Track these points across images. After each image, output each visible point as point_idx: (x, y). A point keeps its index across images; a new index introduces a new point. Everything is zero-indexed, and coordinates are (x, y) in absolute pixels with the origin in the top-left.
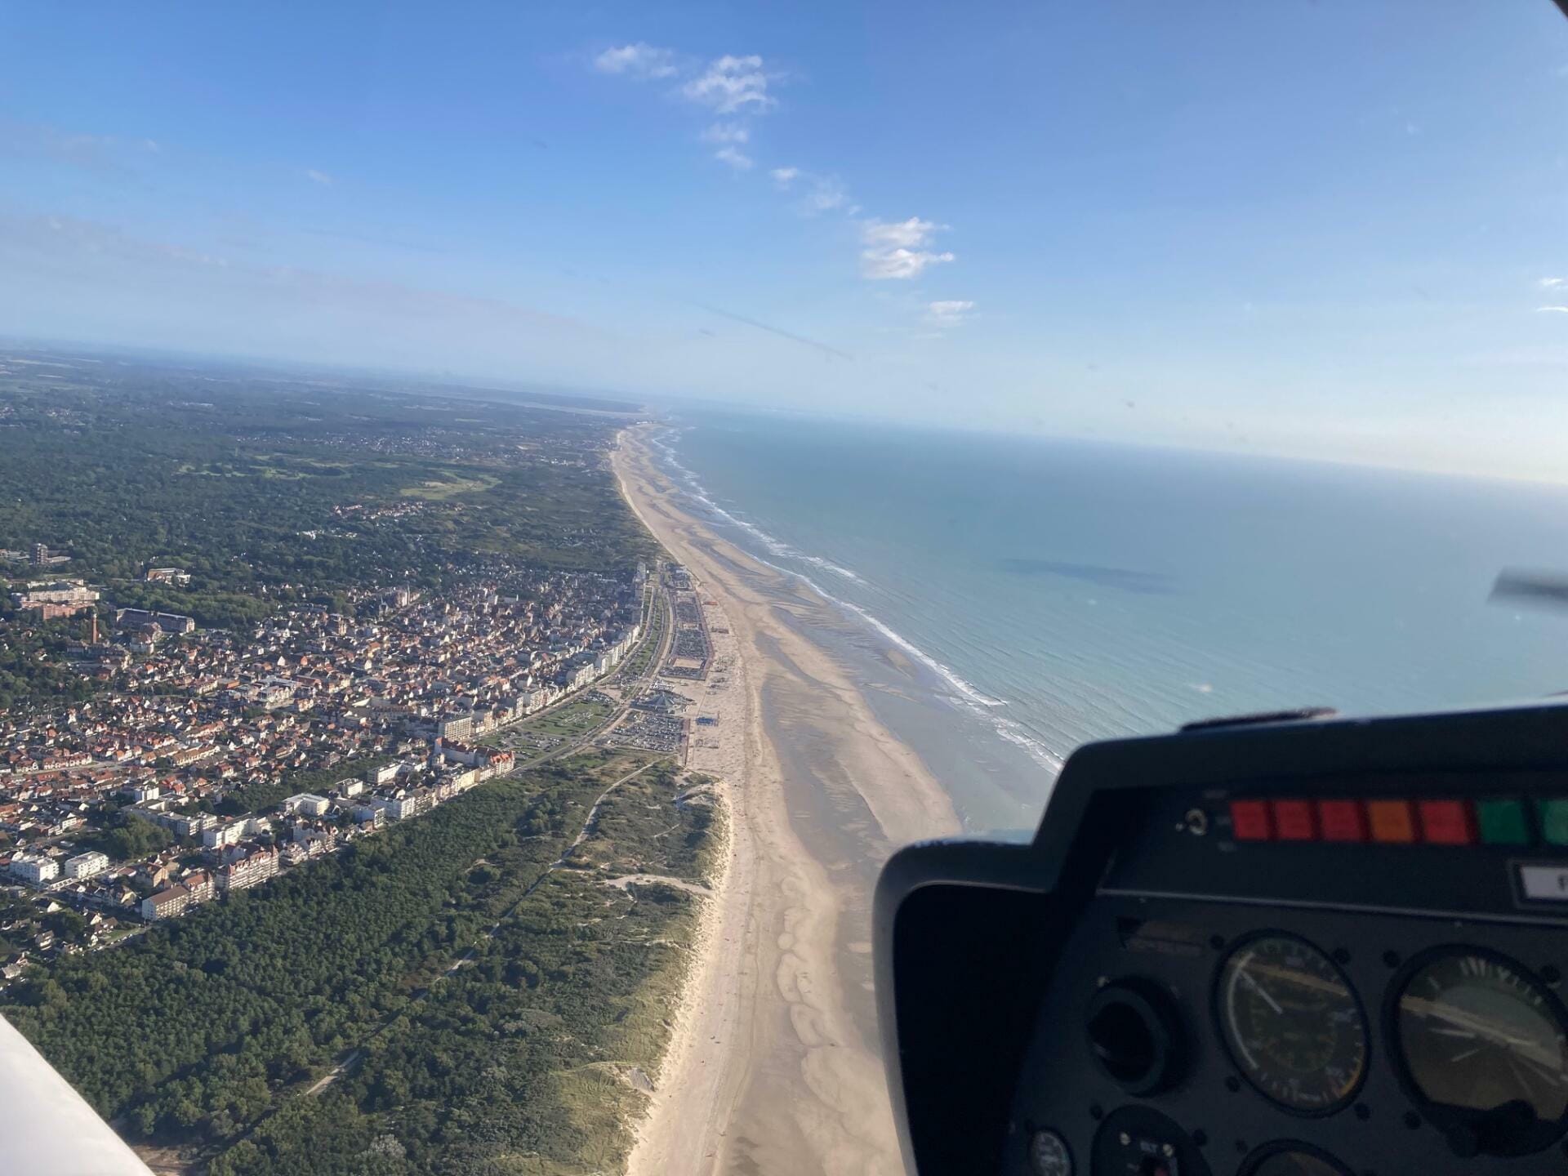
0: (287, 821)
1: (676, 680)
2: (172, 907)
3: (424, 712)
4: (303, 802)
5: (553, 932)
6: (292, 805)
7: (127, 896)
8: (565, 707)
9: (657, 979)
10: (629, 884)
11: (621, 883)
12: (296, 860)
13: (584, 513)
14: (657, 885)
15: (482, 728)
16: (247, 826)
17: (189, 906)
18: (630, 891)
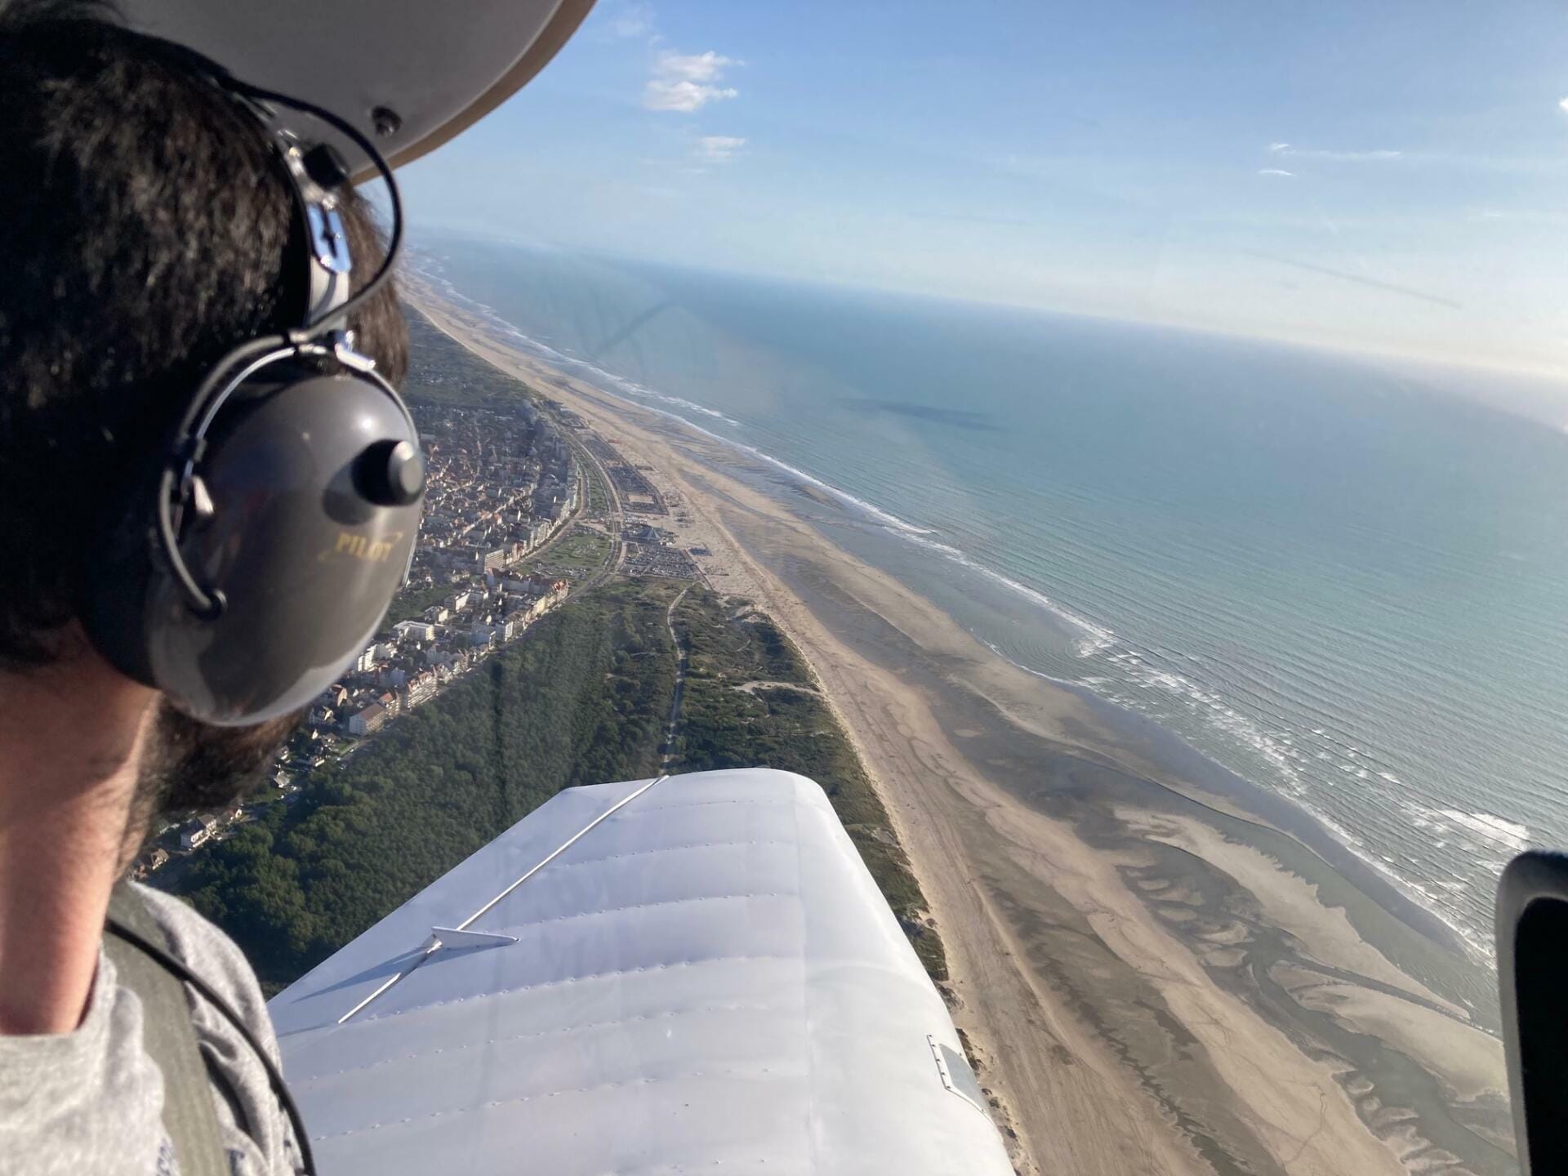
0: (406, 646)
1: (643, 515)
2: (374, 723)
3: (442, 545)
4: (411, 629)
5: (725, 729)
6: (403, 631)
7: (328, 715)
8: (564, 540)
9: (840, 761)
10: (754, 689)
11: (748, 688)
12: (446, 679)
13: (419, 348)
14: (779, 689)
15: (511, 559)
16: (376, 651)
17: (386, 722)
18: (758, 695)
